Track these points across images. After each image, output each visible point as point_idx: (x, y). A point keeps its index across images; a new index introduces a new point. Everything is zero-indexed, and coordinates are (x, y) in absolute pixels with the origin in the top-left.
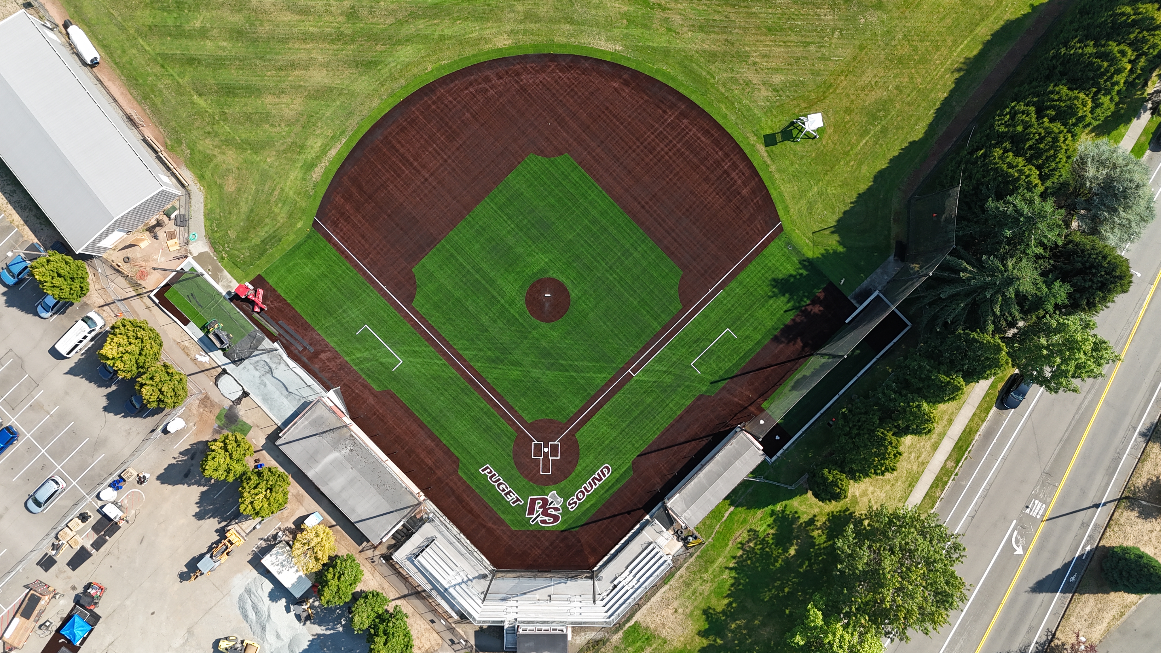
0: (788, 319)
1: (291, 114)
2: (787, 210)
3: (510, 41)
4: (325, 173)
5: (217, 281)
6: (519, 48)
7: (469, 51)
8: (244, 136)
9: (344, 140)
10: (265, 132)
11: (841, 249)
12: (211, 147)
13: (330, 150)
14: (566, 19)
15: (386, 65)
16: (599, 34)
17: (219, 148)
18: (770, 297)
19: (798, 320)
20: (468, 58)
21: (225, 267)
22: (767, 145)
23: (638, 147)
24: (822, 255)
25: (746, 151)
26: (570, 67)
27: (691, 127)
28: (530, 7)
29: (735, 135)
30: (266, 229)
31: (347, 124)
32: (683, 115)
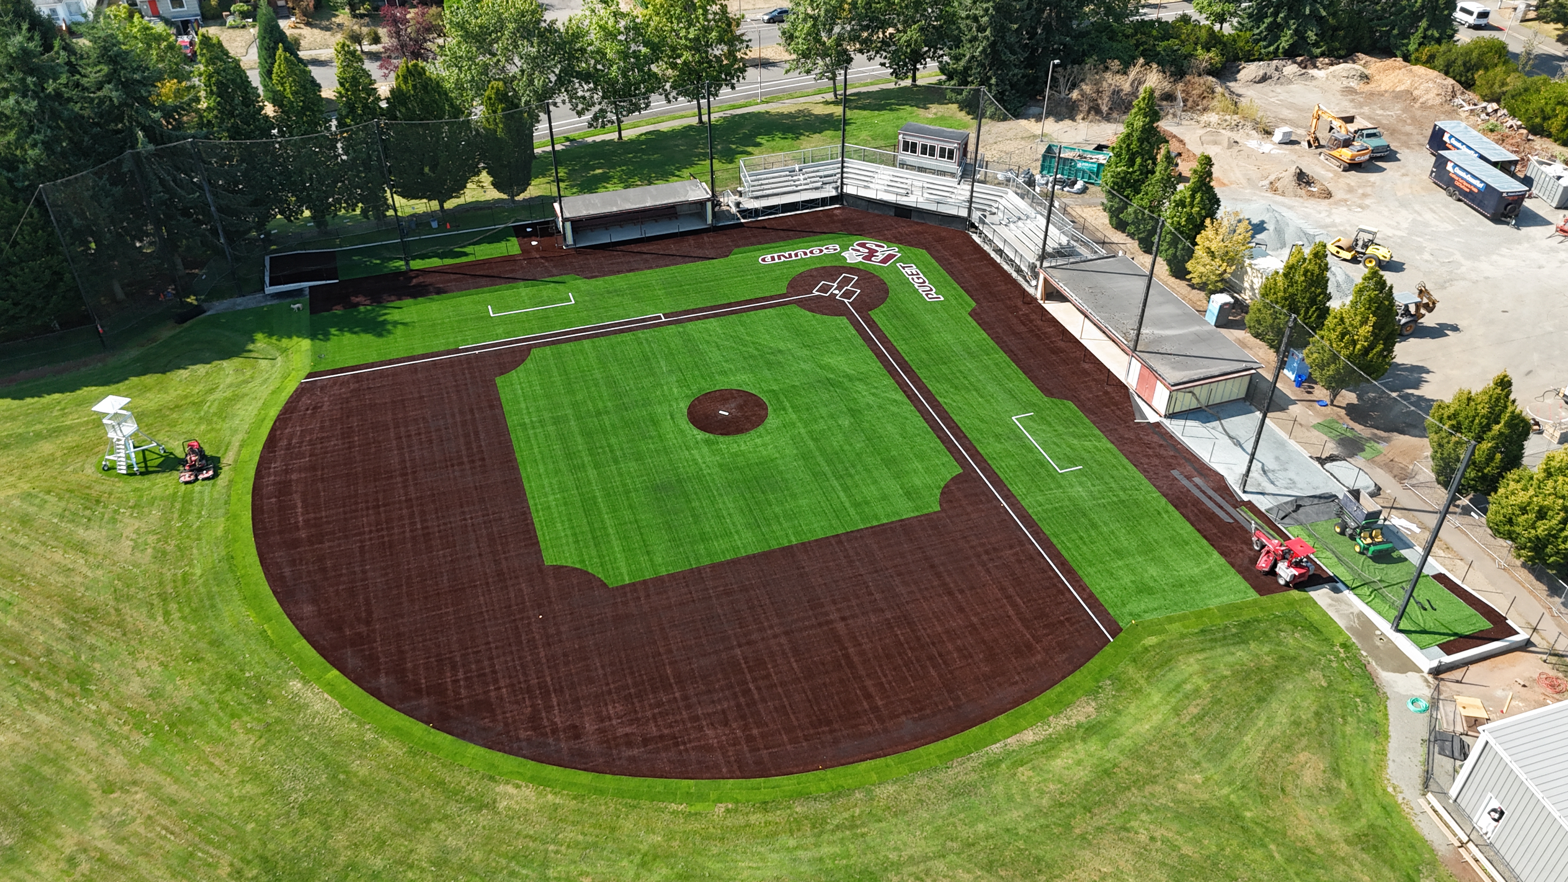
1: (1113, 853)
3: (500, 788)
4: (1061, 705)
5: (1361, 615)
7: (606, 806)
8: (1258, 854)
9: (996, 748)
10: (1196, 841)
12: (1357, 866)
13: (1037, 743)
14: (345, 783)
15: (821, 859)
17: (1333, 855)
21: (1340, 632)
24: (289, 337)
30: (1230, 659)
31: (974, 777)
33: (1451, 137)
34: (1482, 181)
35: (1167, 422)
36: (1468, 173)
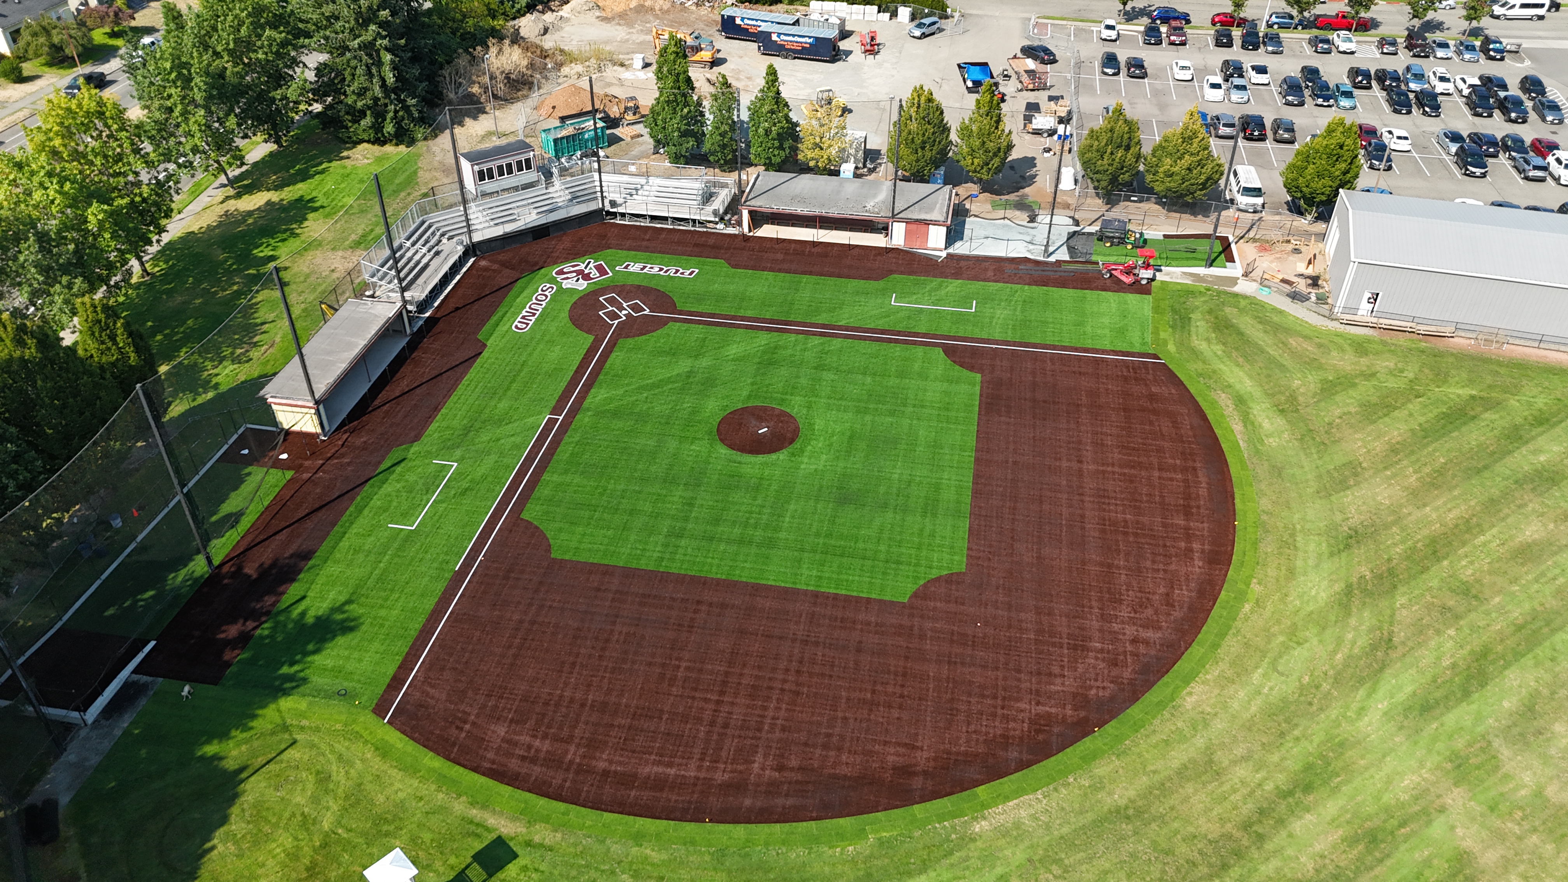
0: (294, 591)
1: (1347, 436)
2: (383, 751)
3: (1188, 706)
4: (1215, 404)
5: (1186, 273)
6: (1161, 705)
7: (1231, 645)
8: (1361, 388)
9: (1243, 444)
10: (1347, 404)
11: (211, 749)
14: (1139, 813)
15: (1320, 556)
16: (1048, 827)
17: (1368, 366)
18: (349, 602)
19: (269, 600)
20: (1222, 635)
21: (1195, 286)
22: (500, 843)
23: (785, 681)
24: (254, 717)
25: (543, 801)
26: (1038, 731)
27: (702, 775)
28: (1226, 787)
29: (590, 816)
30: (1202, 329)
32: (738, 787)
33: (743, 19)
34: (810, 37)
35: (951, 250)
36: (794, 36)
